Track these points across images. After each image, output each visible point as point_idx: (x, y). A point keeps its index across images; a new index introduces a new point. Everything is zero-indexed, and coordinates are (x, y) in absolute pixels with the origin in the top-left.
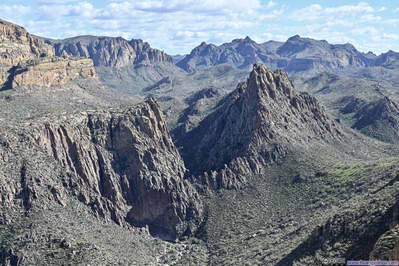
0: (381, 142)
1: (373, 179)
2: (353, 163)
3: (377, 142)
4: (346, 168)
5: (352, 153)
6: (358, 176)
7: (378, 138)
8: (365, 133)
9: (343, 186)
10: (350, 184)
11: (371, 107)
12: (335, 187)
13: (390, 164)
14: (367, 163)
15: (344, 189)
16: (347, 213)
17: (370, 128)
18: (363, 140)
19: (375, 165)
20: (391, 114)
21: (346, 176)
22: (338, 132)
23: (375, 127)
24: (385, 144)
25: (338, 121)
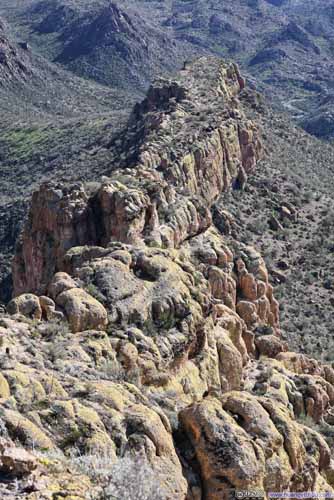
0: (101, 88)
1: (74, 148)
2: (43, 121)
3: (93, 86)
4: (30, 131)
5: (46, 104)
6: (49, 143)
7: (97, 80)
8: (74, 70)
9: (23, 162)
10: (35, 159)
11: (87, 22)
12: (10, 164)
13: (105, 123)
14: (67, 122)
15: (25, 168)
16: (16, 204)
17: (84, 61)
18: (68, 81)
19: (79, 125)
20: (120, 37)
21: (30, 145)
22: (21, 67)
23: (93, 60)
24: (108, 89)
25: (23, 46)
